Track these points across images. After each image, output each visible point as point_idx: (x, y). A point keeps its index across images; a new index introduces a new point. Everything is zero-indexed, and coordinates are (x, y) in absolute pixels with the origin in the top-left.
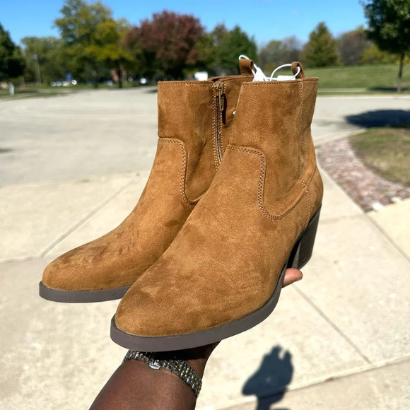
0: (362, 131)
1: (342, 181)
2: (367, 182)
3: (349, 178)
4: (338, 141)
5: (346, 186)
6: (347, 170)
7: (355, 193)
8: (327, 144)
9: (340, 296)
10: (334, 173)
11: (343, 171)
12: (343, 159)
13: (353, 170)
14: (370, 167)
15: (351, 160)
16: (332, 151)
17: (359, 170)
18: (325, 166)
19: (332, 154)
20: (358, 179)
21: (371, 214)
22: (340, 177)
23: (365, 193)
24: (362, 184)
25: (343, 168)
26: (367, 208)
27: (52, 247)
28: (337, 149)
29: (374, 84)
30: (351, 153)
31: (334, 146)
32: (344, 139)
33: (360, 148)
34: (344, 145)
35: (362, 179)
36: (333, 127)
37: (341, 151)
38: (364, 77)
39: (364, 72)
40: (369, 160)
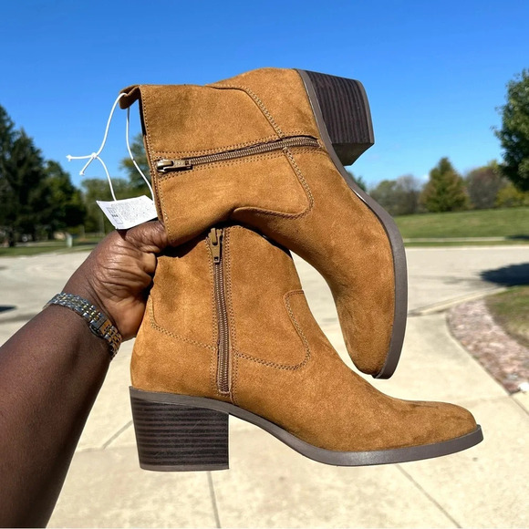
0: (502, 290)
1: (479, 354)
2: (511, 355)
3: (487, 350)
4: (471, 302)
5: (484, 360)
6: (484, 339)
7: (496, 370)
8: (457, 307)
9: (482, 504)
10: (469, 343)
11: (480, 341)
12: (479, 325)
13: (492, 340)
14: (513, 336)
15: (489, 326)
16: (466, 316)
17: (500, 340)
18: (457, 334)
19: (465, 320)
20: (498, 351)
21: (518, 396)
22: (477, 348)
23: (508, 370)
24: (504, 358)
25: (480, 338)
26: (512, 390)
27: (116, 436)
28: (471, 313)
29: (514, 232)
30: (488, 318)
31: (467, 309)
32: (479, 300)
33: (500, 312)
34: (479, 308)
35: (505, 352)
36: (464, 285)
37: (476, 315)
38: (501, 223)
39: (500, 217)
40: (512, 327)
